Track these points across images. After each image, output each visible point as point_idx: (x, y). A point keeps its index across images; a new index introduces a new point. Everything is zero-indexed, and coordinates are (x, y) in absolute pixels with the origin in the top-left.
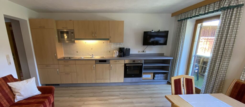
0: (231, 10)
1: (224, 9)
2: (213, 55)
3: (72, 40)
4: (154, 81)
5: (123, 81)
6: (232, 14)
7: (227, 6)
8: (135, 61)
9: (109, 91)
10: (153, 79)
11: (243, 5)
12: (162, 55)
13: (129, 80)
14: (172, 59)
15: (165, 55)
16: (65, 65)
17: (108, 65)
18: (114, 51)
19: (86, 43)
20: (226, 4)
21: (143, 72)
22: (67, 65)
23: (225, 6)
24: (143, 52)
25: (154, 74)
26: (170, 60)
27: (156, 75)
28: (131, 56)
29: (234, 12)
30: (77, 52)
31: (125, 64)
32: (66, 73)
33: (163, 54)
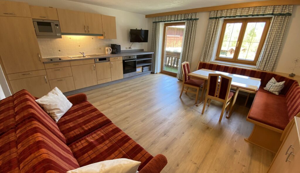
0: (192, 21)
1: (188, 19)
2: (184, 49)
3: (58, 35)
4: (143, 73)
5: (123, 78)
6: (193, 23)
7: (190, 18)
8: (130, 57)
9: (117, 88)
10: (142, 71)
11: (198, 19)
12: (142, 51)
13: (127, 75)
14: (153, 54)
15: (144, 50)
16: (56, 69)
17: (108, 62)
18: (107, 48)
19: (70, 38)
20: (189, 16)
21: (137, 66)
22: (58, 69)
23: (189, 18)
24: (130, 48)
25: (143, 67)
26: (151, 54)
27: (144, 68)
28: (123, 53)
29: (194, 23)
30: (60, 51)
31: (124, 61)
32: (58, 79)
33: (143, 49)
